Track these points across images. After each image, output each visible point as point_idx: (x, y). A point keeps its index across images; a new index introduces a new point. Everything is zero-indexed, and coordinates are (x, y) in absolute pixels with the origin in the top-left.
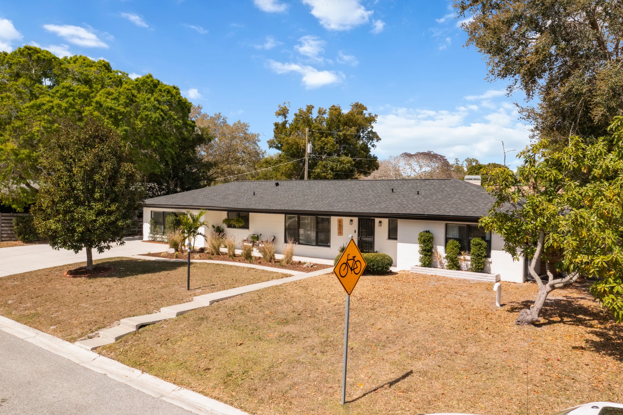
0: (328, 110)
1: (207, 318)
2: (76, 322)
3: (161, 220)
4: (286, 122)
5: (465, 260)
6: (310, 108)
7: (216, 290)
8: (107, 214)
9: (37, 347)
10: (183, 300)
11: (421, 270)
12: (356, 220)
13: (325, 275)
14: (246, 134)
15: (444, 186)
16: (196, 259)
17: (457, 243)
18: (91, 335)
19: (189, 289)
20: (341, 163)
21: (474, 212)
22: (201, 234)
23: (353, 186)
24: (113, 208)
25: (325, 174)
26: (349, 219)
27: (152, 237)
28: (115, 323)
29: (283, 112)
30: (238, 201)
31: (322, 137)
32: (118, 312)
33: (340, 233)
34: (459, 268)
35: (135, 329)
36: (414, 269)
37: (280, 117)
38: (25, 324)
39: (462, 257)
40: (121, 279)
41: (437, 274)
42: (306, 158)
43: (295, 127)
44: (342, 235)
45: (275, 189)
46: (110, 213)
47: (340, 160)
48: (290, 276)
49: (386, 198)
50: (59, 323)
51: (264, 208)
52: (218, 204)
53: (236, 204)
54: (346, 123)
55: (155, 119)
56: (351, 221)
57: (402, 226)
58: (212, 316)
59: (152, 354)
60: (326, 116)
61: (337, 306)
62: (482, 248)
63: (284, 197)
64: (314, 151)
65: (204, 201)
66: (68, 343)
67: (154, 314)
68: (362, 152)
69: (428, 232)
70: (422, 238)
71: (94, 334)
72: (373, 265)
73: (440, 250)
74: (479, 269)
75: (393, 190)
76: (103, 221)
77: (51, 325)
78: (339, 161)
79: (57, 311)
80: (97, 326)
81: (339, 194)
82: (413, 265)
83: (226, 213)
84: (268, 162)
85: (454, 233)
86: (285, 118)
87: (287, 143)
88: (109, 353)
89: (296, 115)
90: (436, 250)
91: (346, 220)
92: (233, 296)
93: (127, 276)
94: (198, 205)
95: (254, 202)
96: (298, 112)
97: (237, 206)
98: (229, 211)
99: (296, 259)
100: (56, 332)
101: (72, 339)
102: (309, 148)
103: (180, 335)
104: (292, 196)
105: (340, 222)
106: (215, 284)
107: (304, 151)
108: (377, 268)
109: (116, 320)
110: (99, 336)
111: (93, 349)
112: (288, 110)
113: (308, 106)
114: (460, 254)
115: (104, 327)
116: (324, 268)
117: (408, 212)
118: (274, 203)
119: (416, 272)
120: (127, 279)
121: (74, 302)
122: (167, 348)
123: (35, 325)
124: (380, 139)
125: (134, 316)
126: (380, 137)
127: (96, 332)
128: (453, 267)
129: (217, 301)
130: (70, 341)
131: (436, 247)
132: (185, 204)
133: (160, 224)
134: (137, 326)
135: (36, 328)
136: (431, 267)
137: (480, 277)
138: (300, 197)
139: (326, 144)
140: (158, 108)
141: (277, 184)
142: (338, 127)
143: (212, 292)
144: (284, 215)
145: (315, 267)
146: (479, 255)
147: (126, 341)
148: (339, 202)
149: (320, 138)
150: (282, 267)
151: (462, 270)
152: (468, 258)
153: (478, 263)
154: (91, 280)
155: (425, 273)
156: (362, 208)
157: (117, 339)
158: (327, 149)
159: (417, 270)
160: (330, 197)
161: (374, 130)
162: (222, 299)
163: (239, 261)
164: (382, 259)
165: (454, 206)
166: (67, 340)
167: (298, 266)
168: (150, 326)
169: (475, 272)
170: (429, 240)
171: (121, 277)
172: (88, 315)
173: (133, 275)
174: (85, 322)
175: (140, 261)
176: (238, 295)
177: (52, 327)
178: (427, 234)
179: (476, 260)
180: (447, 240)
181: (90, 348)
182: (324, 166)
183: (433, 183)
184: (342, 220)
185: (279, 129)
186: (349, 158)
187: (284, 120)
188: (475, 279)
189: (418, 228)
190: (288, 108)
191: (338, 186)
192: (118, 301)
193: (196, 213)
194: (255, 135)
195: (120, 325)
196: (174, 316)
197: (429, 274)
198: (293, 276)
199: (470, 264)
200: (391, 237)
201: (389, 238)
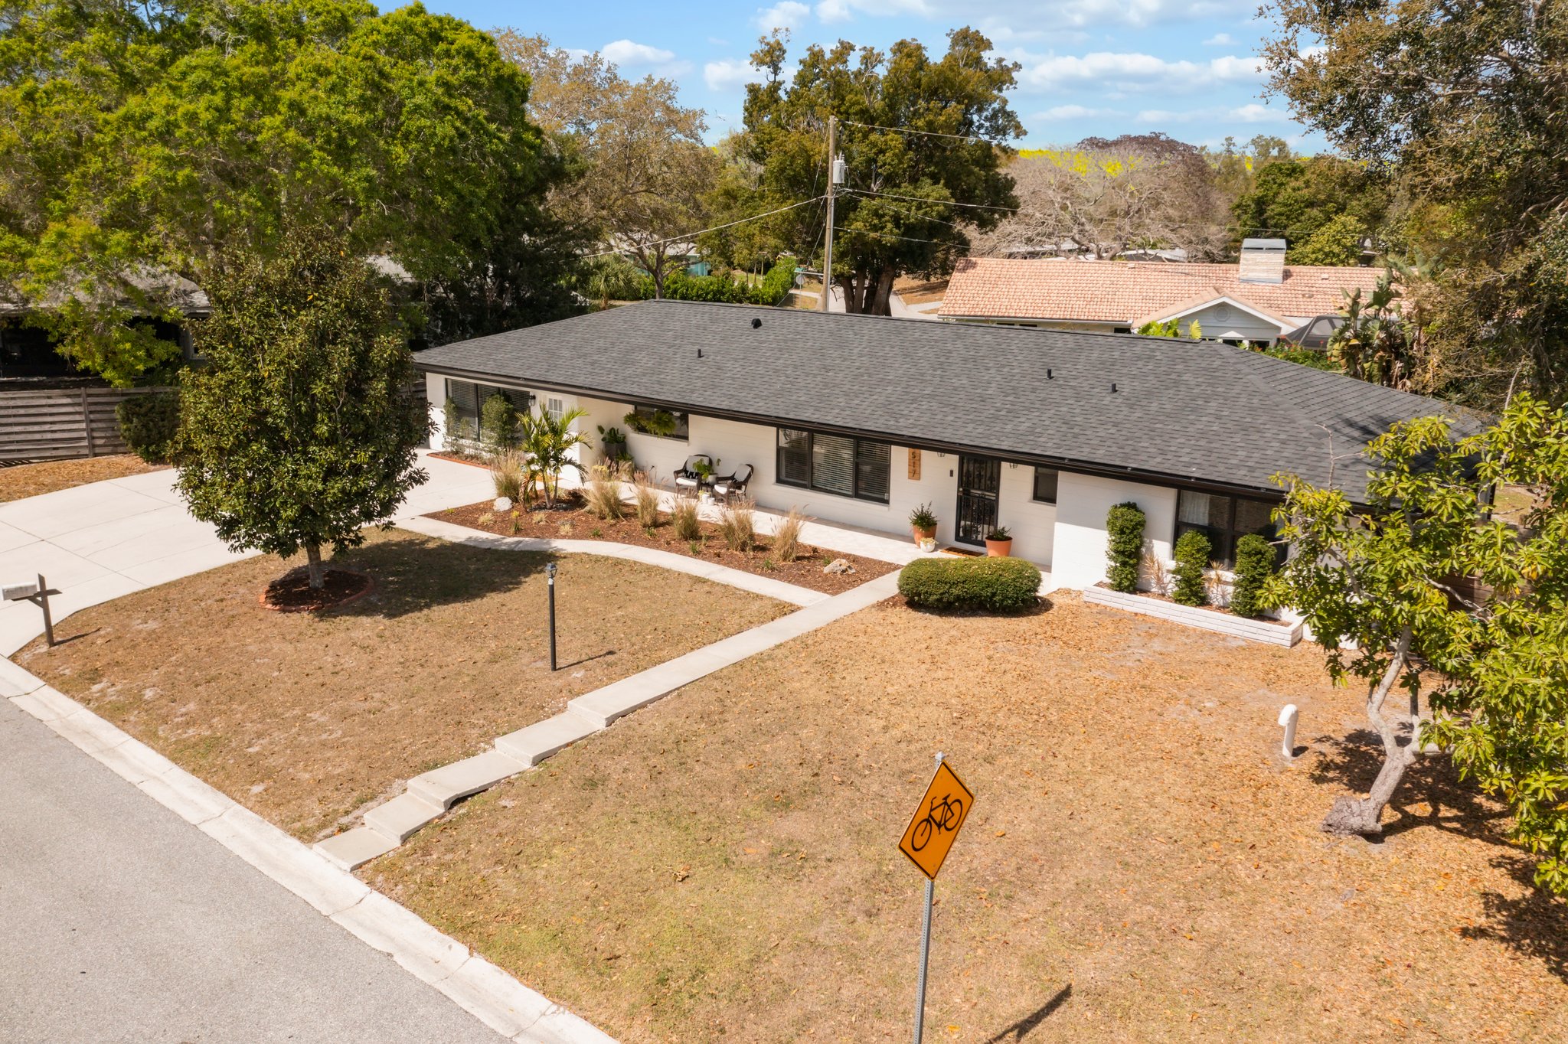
0: (888, 55)
1: (604, 780)
2: (307, 776)
3: (471, 402)
4: (775, 87)
5: (1219, 581)
6: (844, 50)
7: (618, 670)
9: (228, 853)
10: (543, 707)
11: (1109, 598)
12: (953, 460)
13: (875, 614)
14: (669, 110)
15: (1180, 367)
16: (564, 537)
17: (1203, 541)
19: (554, 669)
20: (921, 202)
21: (1252, 470)
22: (570, 462)
23: (949, 346)
25: (878, 234)
26: (936, 455)
27: (453, 445)
28: (395, 785)
29: (772, 56)
30: (661, 373)
31: (871, 131)
32: (399, 746)
33: (915, 472)
34: (1203, 601)
35: (442, 810)
36: (1092, 594)
37: (764, 69)
38: (193, 771)
39: (1212, 574)
40: (394, 621)
41: (1149, 613)
42: (830, 197)
44: (919, 479)
45: (752, 337)
46: (357, 469)
47: (918, 194)
48: (795, 610)
49: (1032, 397)
50: (268, 775)
51: (726, 403)
53: (657, 387)
54: (936, 89)
55: (444, 139)
57: (1066, 483)
58: (612, 767)
59: (486, 898)
60: (881, 71)
62: (1263, 564)
63: (776, 371)
64: (849, 174)
65: (574, 367)
66: (295, 843)
67: (480, 757)
68: (977, 169)
69: (1131, 506)
70: (1119, 523)
71: (350, 818)
72: (994, 595)
73: (1161, 552)
74: (1251, 611)
75: (1049, 372)
77: (253, 783)
78: (914, 198)
79: (260, 735)
80: (355, 794)
82: (1091, 584)
84: (731, 195)
85: (1200, 512)
86: (775, 73)
87: (781, 151)
88: (391, 885)
89: (802, 62)
90: (1150, 550)
92: (660, 697)
93: (406, 612)
94: (560, 380)
95: (699, 383)
97: (658, 393)
98: (639, 403)
99: (806, 537)
100: (267, 806)
101: (305, 832)
102: (837, 169)
103: (547, 838)
104: (795, 367)
106: (615, 648)
107: (825, 173)
108: (1003, 601)
109: (397, 777)
110: (362, 825)
111: (356, 869)
112: (784, 52)
113: (838, 44)
114: (1209, 566)
115: (372, 799)
116: (871, 578)
117: (1085, 454)
118: (751, 388)
119: (1097, 601)
120: (408, 619)
121: (293, 706)
122: (521, 882)
123: (215, 779)
124: (1025, 133)
125: (435, 766)
127: (356, 813)
128: (1189, 599)
129: (624, 715)
130: (300, 839)
131: (1151, 543)
133: (471, 414)
134: (445, 803)
135: (219, 787)
136: (1134, 592)
137: (1254, 630)
138: (815, 376)
139: (882, 152)
141: (757, 324)
143: (611, 680)
144: (775, 428)
145: (852, 570)
146: (1255, 580)
147: (426, 852)
148: (913, 401)
149: (865, 136)
150: (773, 570)
151: (1211, 608)
152: (1229, 576)
153: (1252, 598)
154: (323, 626)
155: (1120, 606)
156: (970, 427)
157: (405, 839)
158: (884, 164)
159: (1101, 596)
160: (890, 382)
161: (1008, 108)
162: (633, 710)
163: (668, 544)
165: (1202, 443)
166: (295, 835)
167: (810, 565)
168: (475, 799)
169: (1238, 613)
170: (1134, 528)
171: (394, 611)
172: (329, 754)
173: (421, 610)
174: (329, 777)
175: (431, 545)
176: (670, 692)
177: (257, 789)
178: (1130, 514)
179: (1246, 589)
180: (1179, 528)
181: (348, 866)
182: (876, 213)
183: (1153, 350)
185: (760, 101)
186: (941, 191)
187: (771, 78)
188: (1240, 633)
190: (785, 46)
191: (911, 342)
192: (395, 707)
194: (695, 114)
195: (408, 792)
196: (527, 765)
197: (1127, 609)
198: (799, 608)
199: (1230, 591)
200: (1039, 495)
201: (1037, 497)
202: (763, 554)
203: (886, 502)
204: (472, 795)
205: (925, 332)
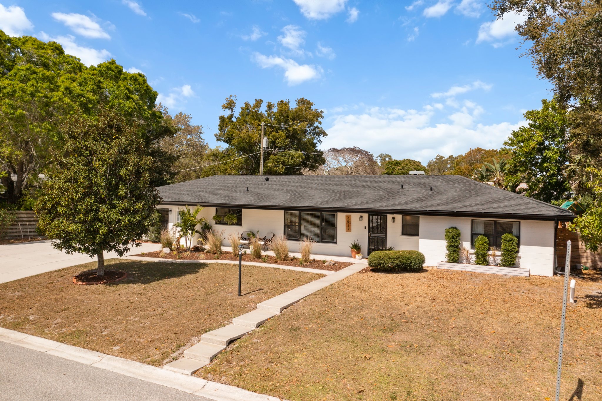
0: (277, 105)
1: (298, 329)
2: (142, 340)
4: (232, 116)
5: (494, 255)
6: (259, 103)
7: (269, 294)
8: (132, 213)
10: (246, 308)
11: (449, 266)
12: (366, 216)
16: (203, 259)
17: (486, 239)
18: (174, 355)
19: (240, 295)
20: (293, 157)
21: (504, 209)
24: (139, 206)
25: (277, 168)
26: (359, 215)
28: (193, 339)
29: (230, 105)
30: (232, 196)
31: (273, 131)
32: (185, 325)
33: (348, 228)
34: (488, 264)
36: (441, 265)
37: (227, 110)
38: (74, 345)
39: (490, 253)
41: (466, 270)
42: (262, 152)
43: (242, 121)
44: (351, 231)
45: (268, 184)
46: (135, 212)
47: (291, 154)
48: (325, 276)
50: (119, 342)
52: (212, 200)
53: (233, 200)
54: (295, 118)
55: (129, 108)
56: (361, 217)
57: (424, 223)
60: (275, 110)
62: (514, 244)
64: (269, 145)
67: (227, 327)
68: (310, 147)
69: (455, 228)
70: (451, 235)
71: (177, 354)
73: (467, 246)
74: (511, 264)
75: (402, 186)
77: (112, 345)
79: (105, 328)
80: (174, 344)
82: (440, 261)
83: (214, 209)
85: (480, 229)
86: (232, 111)
87: (239, 137)
88: (219, 377)
89: (242, 108)
90: (462, 246)
91: (355, 217)
96: (244, 106)
100: (126, 354)
101: (155, 362)
102: (264, 142)
103: (288, 351)
105: (348, 219)
106: (261, 287)
107: (260, 144)
109: (192, 336)
110: (183, 357)
111: (193, 373)
112: (235, 104)
113: (256, 100)
114: (489, 250)
115: (184, 345)
116: (346, 267)
117: (434, 208)
119: (444, 268)
121: (117, 316)
122: (287, 368)
123: (89, 346)
124: (327, 135)
125: (209, 331)
126: (326, 132)
127: (179, 352)
128: (483, 263)
129: (285, 308)
130: (153, 365)
131: (462, 243)
134: (227, 342)
135: (94, 350)
136: (458, 263)
137: (513, 272)
139: (277, 138)
140: (128, 97)
141: (267, 180)
142: (286, 122)
143: (269, 298)
145: (336, 265)
146: (512, 251)
147: (229, 362)
149: (271, 133)
150: (302, 265)
151: (490, 265)
152: (499, 253)
153: (511, 259)
154: (113, 288)
155: (454, 269)
157: (211, 360)
158: (278, 143)
159: (445, 266)
161: (320, 126)
162: (289, 306)
165: (478, 202)
166: (149, 364)
168: (238, 340)
169: (504, 266)
170: (457, 237)
171: (144, 282)
172: (149, 331)
173: (158, 280)
177: (116, 348)
178: (455, 231)
179: (508, 255)
180: (473, 236)
182: (276, 160)
184: (350, 216)
185: (224, 122)
186: (299, 153)
187: (231, 113)
189: (444, 224)
190: (235, 101)
194: (198, 127)
195: (201, 341)
196: (254, 328)
197: (457, 269)
199: (499, 260)
200: (404, 232)
201: (403, 234)
202: (293, 261)
203: (336, 243)
204: (236, 340)
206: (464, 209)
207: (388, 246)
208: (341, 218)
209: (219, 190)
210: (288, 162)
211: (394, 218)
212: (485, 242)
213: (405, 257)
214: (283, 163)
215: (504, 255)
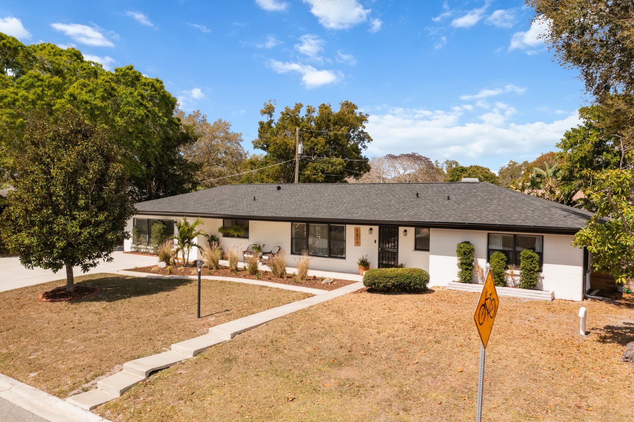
0: (317, 109)
1: (236, 359)
2: (63, 366)
3: (145, 228)
4: (271, 121)
5: (513, 275)
6: (299, 107)
7: (232, 316)
8: (94, 224)
9: (14, 406)
10: (196, 332)
11: (460, 287)
12: (376, 229)
13: (353, 295)
14: (227, 133)
15: (475, 191)
16: (193, 275)
17: (503, 256)
18: (86, 386)
19: (199, 317)
20: (333, 164)
21: (523, 220)
22: (195, 245)
23: (368, 190)
24: (101, 217)
25: (316, 176)
26: (368, 227)
27: (135, 248)
28: (116, 368)
29: (269, 111)
30: (237, 207)
31: (311, 137)
32: (117, 351)
33: (358, 242)
34: (505, 284)
35: (144, 377)
36: (451, 286)
37: (266, 115)
39: (508, 272)
40: (112, 303)
41: (480, 292)
42: (297, 159)
43: (282, 127)
44: (360, 246)
45: (278, 193)
46: (97, 224)
47: (331, 161)
48: (313, 295)
49: (412, 203)
50: (40, 367)
51: (270, 215)
52: (214, 211)
53: (236, 211)
54: (337, 122)
55: (139, 115)
56: (371, 229)
57: (435, 237)
58: (241, 354)
59: (175, 417)
60: (316, 115)
61: (391, 338)
62: (534, 262)
63: (291, 203)
64: (305, 152)
65: (196, 207)
66: (56, 398)
67: (163, 354)
68: (354, 153)
69: (468, 243)
70: (462, 250)
71: (89, 384)
72: (410, 283)
73: (482, 263)
74: (530, 285)
75: (417, 194)
76: (89, 233)
77: (31, 372)
78: (330, 163)
79: (36, 351)
80: (92, 373)
81: (354, 199)
82: (450, 281)
83: (221, 220)
84: (253, 163)
85: (498, 245)
86: (271, 117)
87: (275, 143)
88: (116, 415)
89: (282, 113)
90: (477, 263)
91: (364, 229)
92: (257, 326)
93: (118, 299)
94: (190, 211)
95: (256, 209)
96: (284, 111)
97: (237, 213)
98: (225, 218)
99: (311, 273)
100: (39, 382)
101: (62, 393)
102: (300, 148)
103: (208, 386)
104: (300, 201)
105: (357, 231)
106: (229, 309)
107: (294, 151)
108: (414, 285)
109: (117, 363)
110: (97, 388)
111: (93, 408)
112: (274, 109)
113: (296, 104)
114: (506, 268)
115: (102, 375)
116: (345, 285)
117: (444, 220)
118: (280, 209)
119: (454, 289)
120: (119, 302)
121: (56, 338)
122: (195, 407)
123: (8, 371)
124: (372, 140)
125: (139, 357)
126: (372, 137)
127: (93, 382)
128: (499, 283)
129: (240, 333)
130: (58, 396)
131: (477, 260)
132: (174, 211)
133: (144, 233)
134: (146, 372)
135: (10, 375)
136: (471, 283)
137: (533, 294)
138: (310, 203)
139: (316, 144)
140: (141, 104)
141: (279, 188)
142: (328, 127)
143: (229, 320)
144: (290, 223)
145: (335, 283)
146: (531, 270)
147: (136, 397)
148: (357, 208)
149: (309, 139)
150: (297, 283)
151: (509, 287)
152: (517, 272)
153: (531, 279)
154: (74, 306)
155: (466, 290)
157: (122, 392)
158: (317, 149)
159: (456, 286)
160: (345, 203)
161: (365, 131)
162: (244, 331)
163: (245, 276)
164: (419, 275)
165: (497, 213)
166: (55, 395)
167: (314, 282)
168: (163, 371)
169: (524, 288)
170: (470, 253)
171: (110, 300)
172: (77, 356)
173: (125, 298)
174: (76, 366)
175: (128, 278)
176: (262, 324)
177: (33, 375)
178: (467, 246)
179: (527, 275)
180: (490, 252)
181: (88, 407)
182: (314, 168)
183: (460, 186)
184: (360, 228)
185: (264, 128)
186: (340, 160)
187: (269, 119)
188: (526, 296)
189: (456, 238)
190: (274, 106)
192: (114, 335)
193: (191, 221)
194: (238, 135)
195: (123, 370)
196: (190, 356)
197: (469, 291)
198: (315, 295)
199: (518, 279)
200: (417, 248)
201: (416, 249)
202: (290, 279)
203: (344, 258)
204: (160, 370)
205: (355, 187)
206: (478, 221)
207: (400, 263)
208: (350, 230)
209: (226, 200)
210: (327, 170)
211: (405, 231)
212: (501, 260)
213: (404, 276)
214: (323, 172)
215: (523, 275)
